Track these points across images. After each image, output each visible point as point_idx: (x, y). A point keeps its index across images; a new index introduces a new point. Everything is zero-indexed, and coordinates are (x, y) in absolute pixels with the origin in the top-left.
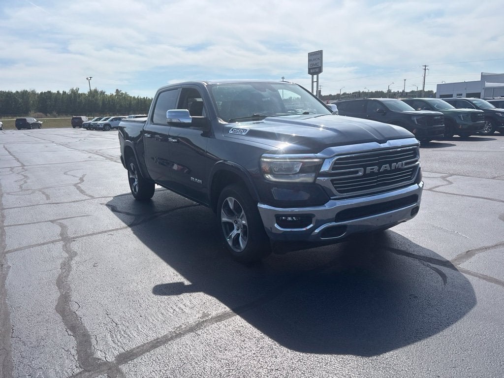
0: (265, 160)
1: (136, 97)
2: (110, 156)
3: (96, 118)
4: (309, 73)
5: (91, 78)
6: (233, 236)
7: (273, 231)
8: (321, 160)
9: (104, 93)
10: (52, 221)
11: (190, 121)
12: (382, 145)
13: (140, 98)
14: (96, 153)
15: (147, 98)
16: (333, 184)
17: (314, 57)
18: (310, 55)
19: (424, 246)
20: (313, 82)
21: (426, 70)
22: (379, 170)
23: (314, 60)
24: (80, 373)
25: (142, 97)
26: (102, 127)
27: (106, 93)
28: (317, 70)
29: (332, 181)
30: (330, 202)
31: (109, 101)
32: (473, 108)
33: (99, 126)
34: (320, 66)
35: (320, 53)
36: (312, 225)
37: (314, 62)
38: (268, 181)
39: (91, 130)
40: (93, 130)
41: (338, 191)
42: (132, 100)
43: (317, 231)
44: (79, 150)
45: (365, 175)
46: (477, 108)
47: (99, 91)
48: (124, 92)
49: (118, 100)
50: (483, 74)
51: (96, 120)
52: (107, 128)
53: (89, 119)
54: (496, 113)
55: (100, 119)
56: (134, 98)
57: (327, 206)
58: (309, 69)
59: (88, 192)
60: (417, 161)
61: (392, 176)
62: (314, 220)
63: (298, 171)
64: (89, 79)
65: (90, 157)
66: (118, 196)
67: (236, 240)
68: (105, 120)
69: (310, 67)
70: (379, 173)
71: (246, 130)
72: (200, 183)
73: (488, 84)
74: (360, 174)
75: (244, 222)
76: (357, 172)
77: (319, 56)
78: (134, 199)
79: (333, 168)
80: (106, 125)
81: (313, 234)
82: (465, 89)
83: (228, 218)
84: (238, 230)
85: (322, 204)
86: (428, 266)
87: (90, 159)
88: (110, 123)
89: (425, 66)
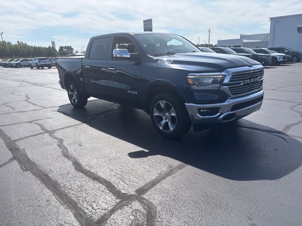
0: (190, 77)
1: (33, 46)
2: (35, 83)
3: (9, 60)
5: (2, 33)
6: (163, 124)
7: (195, 118)
8: (224, 76)
9: (10, 43)
10: (30, 122)
11: (129, 56)
12: (252, 68)
13: (36, 47)
14: (22, 81)
15: (40, 47)
16: (230, 90)
17: (147, 23)
18: (145, 21)
19: (263, 125)
21: (210, 32)
22: (250, 82)
23: (147, 24)
24: (121, 201)
25: (37, 46)
26: (15, 65)
27: (11, 44)
29: (229, 88)
30: (228, 100)
31: (14, 49)
32: (246, 53)
33: (13, 64)
34: (151, 28)
35: (151, 20)
36: (219, 114)
37: (147, 26)
38: (192, 89)
39: (7, 67)
40: (8, 67)
41: (232, 94)
42: (30, 48)
43: (221, 117)
44: (9, 80)
45: (244, 85)
46: (248, 53)
47: (7, 42)
48: (24, 43)
49: (20, 48)
50: (241, 35)
51: (10, 61)
52: (18, 66)
53: (3, 61)
54: (258, 56)
55: (12, 60)
56: (32, 46)
57: (226, 103)
59: (38, 104)
60: (262, 78)
61: (255, 85)
62: (220, 110)
63: (211, 82)
64: (1, 34)
65: (21, 84)
66: (61, 106)
67: (166, 126)
68: (16, 61)
69: (145, 29)
70: (250, 84)
71: (171, 60)
72: (136, 94)
73: (245, 41)
74: (242, 84)
75: (173, 115)
76: (240, 83)
77: (150, 22)
78: (73, 107)
79: (230, 81)
80: (17, 64)
81: (219, 119)
82: (233, 43)
83: (159, 113)
84: (166, 120)
85: (224, 102)
86: (272, 134)
87: (21, 85)
88: (21, 63)
89: (209, 30)
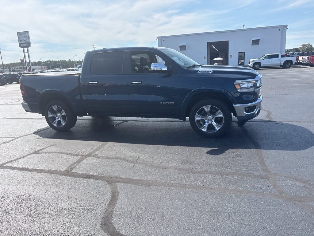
4: (20, 46)
20: (24, 53)
28: (26, 45)
58: (20, 44)
